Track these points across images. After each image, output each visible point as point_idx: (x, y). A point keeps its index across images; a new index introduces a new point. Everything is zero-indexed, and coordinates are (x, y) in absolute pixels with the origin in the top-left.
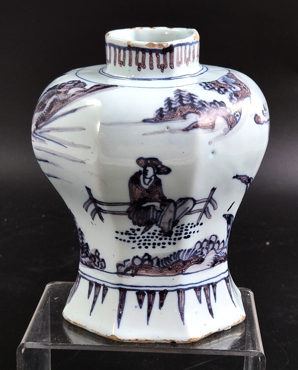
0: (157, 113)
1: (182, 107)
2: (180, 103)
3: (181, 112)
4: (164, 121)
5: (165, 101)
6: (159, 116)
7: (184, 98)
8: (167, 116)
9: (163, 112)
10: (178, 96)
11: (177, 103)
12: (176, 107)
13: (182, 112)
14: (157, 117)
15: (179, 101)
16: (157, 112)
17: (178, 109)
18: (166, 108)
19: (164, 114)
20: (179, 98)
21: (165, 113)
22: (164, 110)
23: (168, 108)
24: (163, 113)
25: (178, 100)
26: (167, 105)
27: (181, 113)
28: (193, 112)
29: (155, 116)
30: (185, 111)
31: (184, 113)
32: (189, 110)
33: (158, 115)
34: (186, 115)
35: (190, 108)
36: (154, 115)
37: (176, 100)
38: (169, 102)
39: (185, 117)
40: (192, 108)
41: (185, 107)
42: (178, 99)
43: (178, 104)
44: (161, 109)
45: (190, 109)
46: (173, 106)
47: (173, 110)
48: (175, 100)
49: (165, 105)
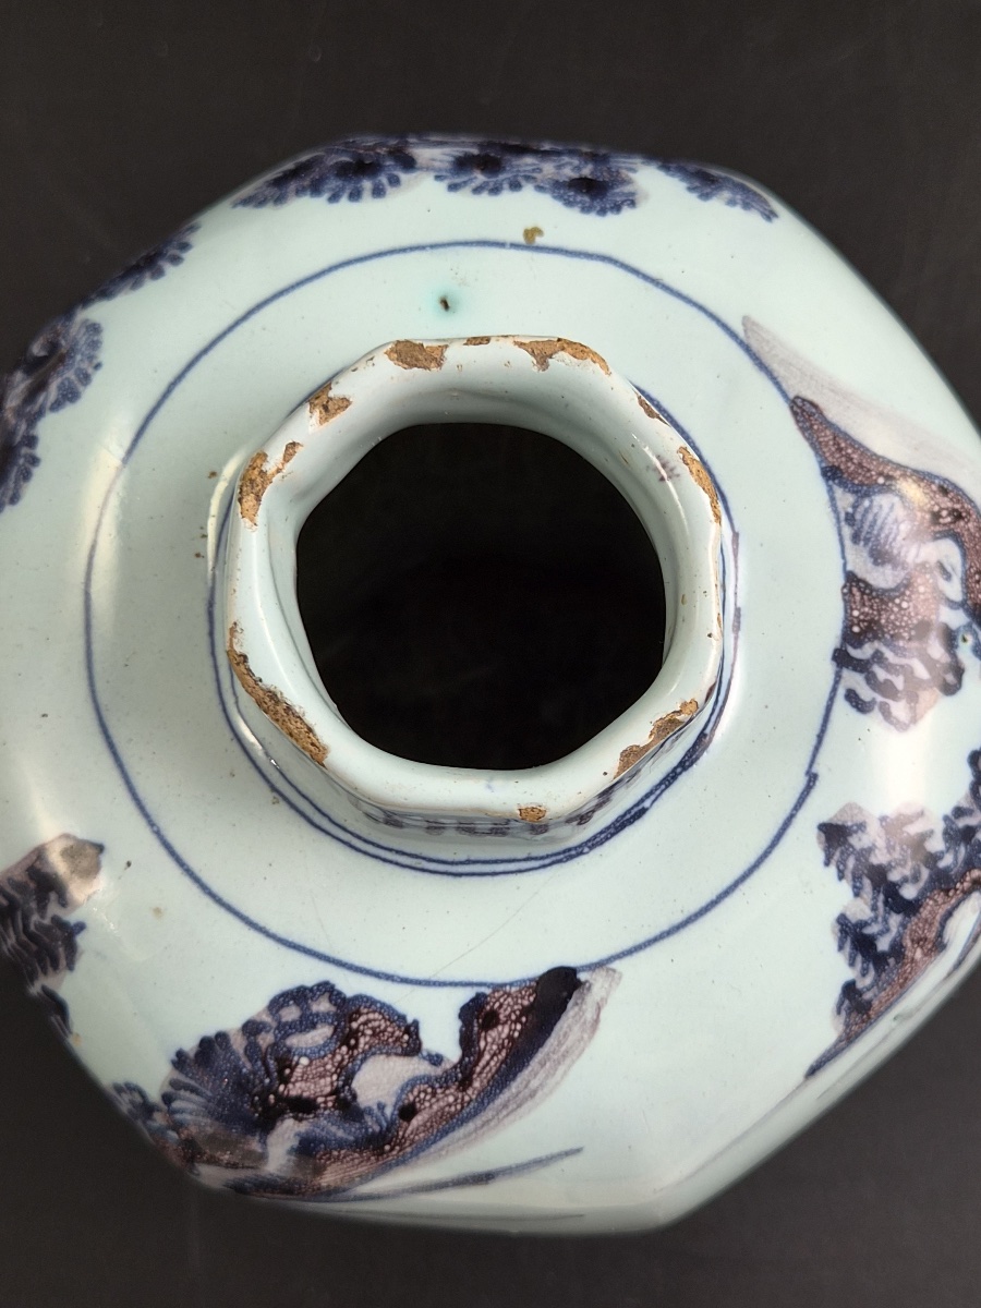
0: (843, 1013)
1: (914, 919)
2: (898, 912)
3: (919, 941)
4: (880, 1015)
5: (841, 948)
6: (853, 1015)
7: (894, 876)
8: (883, 994)
9: (860, 993)
10: (867, 882)
11: (885, 921)
12: (894, 940)
13: (926, 939)
14: (847, 1025)
15: (886, 903)
16: (839, 1012)
17: (908, 942)
18: (864, 973)
19: (868, 996)
20: (876, 888)
21: (868, 990)
22: (859, 985)
23: (871, 966)
24: (861, 995)
25: (880, 904)
26: (859, 959)
27: (922, 947)
28: (956, 906)
29: (841, 1028)
30: (931, 924)
31: (932, 935)
32: (941, 911)
33: (849, 1015)
34: (940, 935)
35: (940, 898)
36: (836, 1029)
37: (874, 908)
38: (856, 938)
39: (941, 942)
40: (947, 891)
41: (925, 913)
42: (875, 898)
43: (895, 920)
44: (849, 990)
45: (944, 903)
46: (883, 945)
47: (892, 961)
48: (872, 915)
49: (852, 964)
